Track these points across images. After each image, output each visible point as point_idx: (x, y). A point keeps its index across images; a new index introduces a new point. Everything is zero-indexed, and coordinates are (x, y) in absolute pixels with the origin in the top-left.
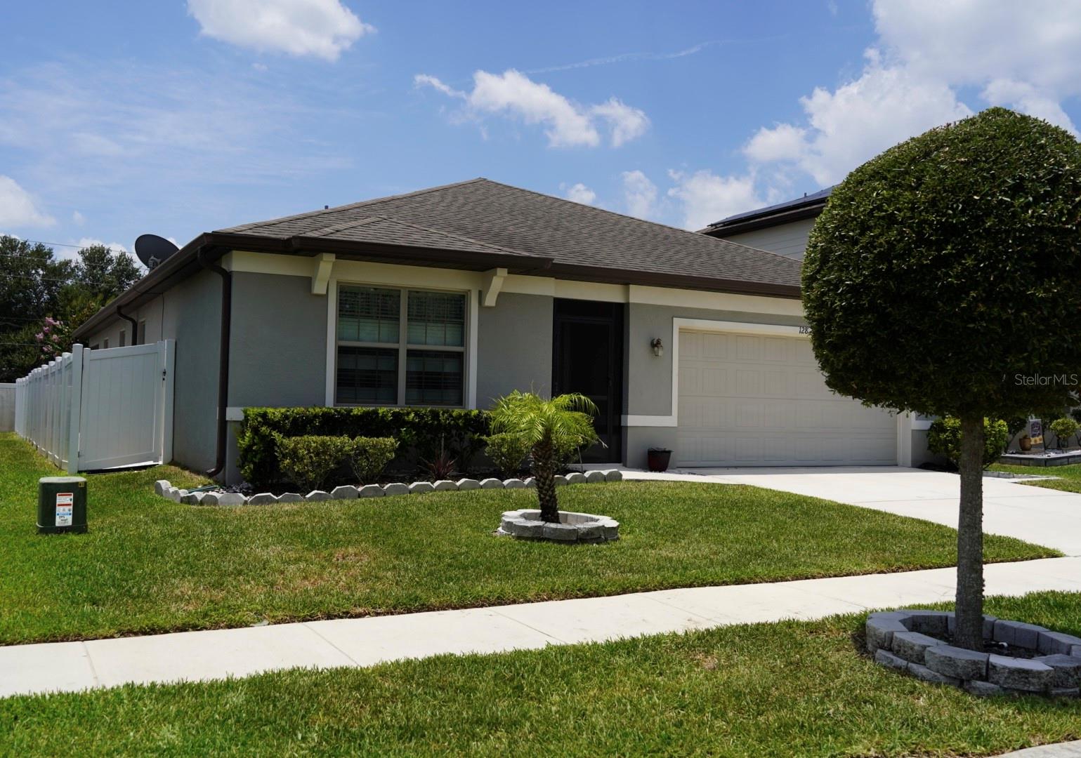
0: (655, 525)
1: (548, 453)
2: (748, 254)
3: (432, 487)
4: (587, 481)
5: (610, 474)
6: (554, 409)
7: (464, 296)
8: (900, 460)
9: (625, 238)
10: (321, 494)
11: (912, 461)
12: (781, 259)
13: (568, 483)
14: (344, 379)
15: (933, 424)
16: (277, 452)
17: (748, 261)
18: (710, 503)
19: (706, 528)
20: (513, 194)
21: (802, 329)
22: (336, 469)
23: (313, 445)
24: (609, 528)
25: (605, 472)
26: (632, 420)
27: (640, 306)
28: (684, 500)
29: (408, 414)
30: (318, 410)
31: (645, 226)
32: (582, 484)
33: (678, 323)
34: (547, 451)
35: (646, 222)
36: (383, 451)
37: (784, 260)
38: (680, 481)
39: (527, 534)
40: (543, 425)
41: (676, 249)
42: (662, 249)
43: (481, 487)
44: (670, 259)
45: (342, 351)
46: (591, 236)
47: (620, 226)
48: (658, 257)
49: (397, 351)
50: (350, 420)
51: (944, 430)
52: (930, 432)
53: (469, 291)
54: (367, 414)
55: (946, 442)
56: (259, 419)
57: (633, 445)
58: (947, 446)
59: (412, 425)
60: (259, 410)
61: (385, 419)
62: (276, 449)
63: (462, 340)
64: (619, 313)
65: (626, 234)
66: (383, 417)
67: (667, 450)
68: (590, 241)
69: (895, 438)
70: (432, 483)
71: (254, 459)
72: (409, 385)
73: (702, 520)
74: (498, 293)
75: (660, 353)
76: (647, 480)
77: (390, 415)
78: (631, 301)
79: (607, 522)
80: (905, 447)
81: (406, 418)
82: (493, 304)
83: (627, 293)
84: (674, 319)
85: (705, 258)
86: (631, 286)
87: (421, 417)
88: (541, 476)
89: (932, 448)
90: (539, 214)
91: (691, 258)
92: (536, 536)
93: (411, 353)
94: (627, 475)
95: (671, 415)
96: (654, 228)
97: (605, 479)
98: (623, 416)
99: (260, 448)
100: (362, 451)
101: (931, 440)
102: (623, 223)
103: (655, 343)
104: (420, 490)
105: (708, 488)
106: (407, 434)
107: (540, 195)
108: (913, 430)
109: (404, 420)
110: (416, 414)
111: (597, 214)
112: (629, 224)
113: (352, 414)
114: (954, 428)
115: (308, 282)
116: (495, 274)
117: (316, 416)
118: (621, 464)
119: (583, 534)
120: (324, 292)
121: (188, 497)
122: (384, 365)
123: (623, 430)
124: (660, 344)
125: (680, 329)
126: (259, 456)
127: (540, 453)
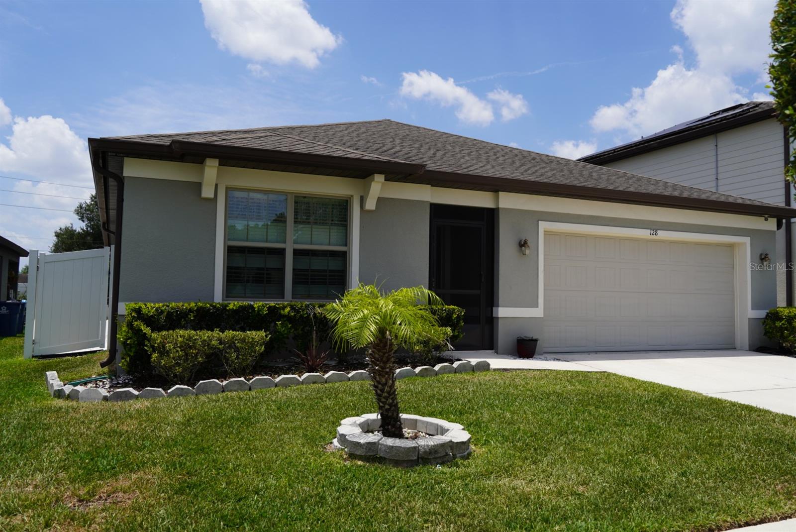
0: (514, 433)
1: (386, 355)
2: (602, 171)
3: (298, 380)
4: (456, 371)
5: (478, 364)
6: (391, 304)
7: (347, 201)
8: (738, 344)
9: (498, 158)
10: (182, 389)
11: (749, 345)
12: (631, 176)
13: (437, 374)
14: (233, 276)
15: (768, 314)
16: (146, 346)
17: (603, 176)
18: (575, 399)
19: (571, 437)
20: (410, 129)
21: (652, 232)
22: (205, 362)
23: (180, 339)
24: (457, 443)
25: (474, 361)
26: (502, 312)
27: (507, 210)
28: (548, 395)
29: (284, 308)
30: (193, 304)
31: (516, 152)
32: (450, 375)
33: (543, 226)
34: (384, 353)
35: (517, 149)
36: (252, 344)
37: (633, 176)
38: (545, 370)
39: (359, 452)
40: (376, 323)
41: (541, 166)
42: (529, 165)
43: (349, 379)
44: (536, 171)
45: (231, 251)
46: (468, 154)
47: (495, 150)
48: (526, 171)
49: (284, 250)
50: (226, 314)
51: (781, 319)
52: (766, 320)
53: (352, 196)
54: (242, 308)
55: (781, 329)
56: (134, 314)
57: (503, 335)
58: (782, 333)
59: (288, 318)
60: (134, 306)
61: (261, 313)
62: (147, 343)
63: (346, 241)
64: (490, 216)
65: (499, 155)
66: (259, 310)
67: (534, 338)
68: (467, 158)
69: (734, 325)
70: (300, 377)
71: (129, 353)
72: (295, 282)
73: (568, 424)
74: (377, 197)
75: (527, 252)
76: (514, 369)
77: (266, 309)
78: (500, 206)
79: (457, 433)
80: (743, 333)
81: (282, 312)
82: (374, 208)
83: (497, 199)
84: (539, 222)
85: (566, 172)
86: (500, 193)
87: (297, 311)
88: (379, 382)
89: (768, 334)
90: (427, 141)
91: (554, 172)
92: (371, 454)
93: (297, 252)
94: (496, 363)
95: (538, 307)
96: (524, 153)
97: (474, 369)
98: (494, 308)
99: (134, 342)
100: (231, 344)
101: (767, 327)
102: (499, 149)
103: (522, 243)
104: (285, 384)
105: (572, 378)
106: (282, 328)
107: (432, 130)
108: (749, 318)
109: (280, 314)
110: (292, 308)
111: (477, 143)
112: (502, 150)
113: (228, 308)
114: (789, 316)
115: (197, 187)
116: (373, 180)
117: (191, 310)
118: (493, 351)
119: (425, 452)
120: (212, 196)
121: (58, 390)
122: (272, 263)
123: (495, 321)
124: (527, 244)
125: (545, 231)
126: (133, 350)
127: (377, 356)
